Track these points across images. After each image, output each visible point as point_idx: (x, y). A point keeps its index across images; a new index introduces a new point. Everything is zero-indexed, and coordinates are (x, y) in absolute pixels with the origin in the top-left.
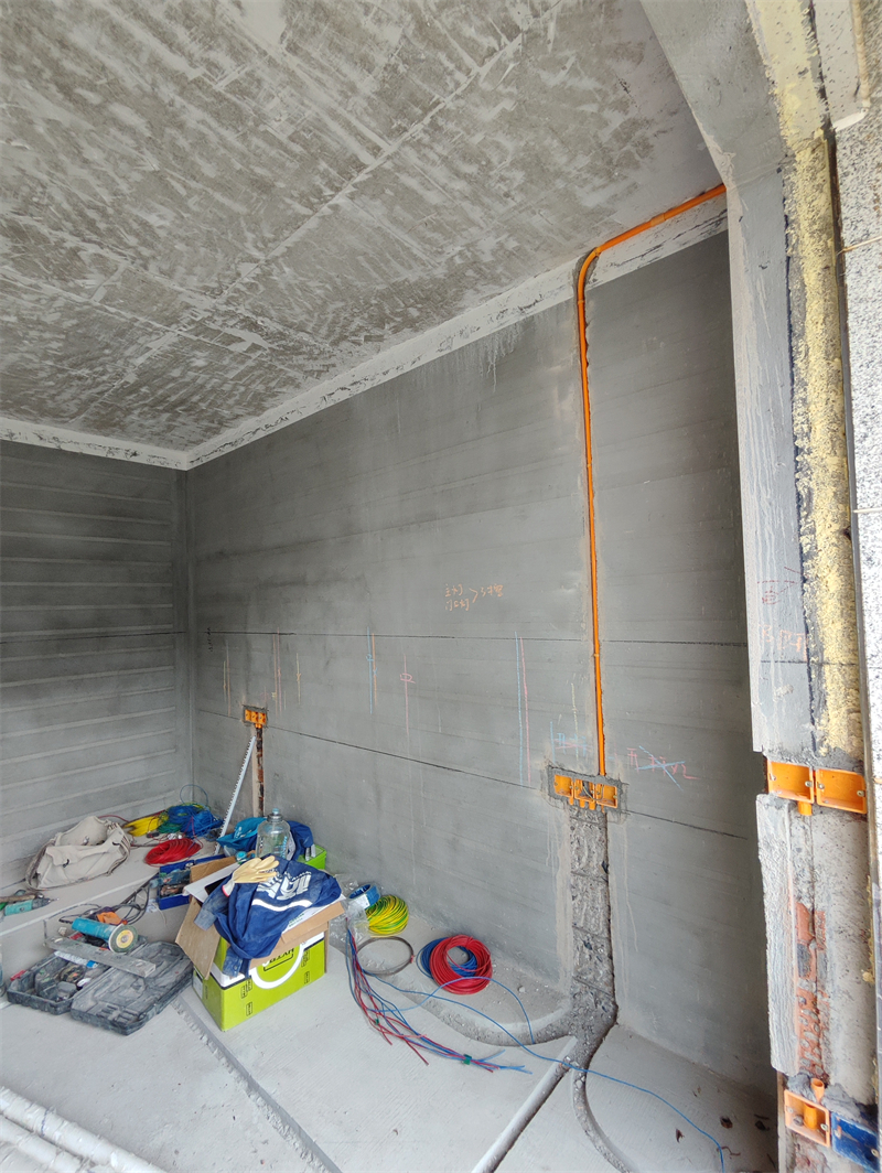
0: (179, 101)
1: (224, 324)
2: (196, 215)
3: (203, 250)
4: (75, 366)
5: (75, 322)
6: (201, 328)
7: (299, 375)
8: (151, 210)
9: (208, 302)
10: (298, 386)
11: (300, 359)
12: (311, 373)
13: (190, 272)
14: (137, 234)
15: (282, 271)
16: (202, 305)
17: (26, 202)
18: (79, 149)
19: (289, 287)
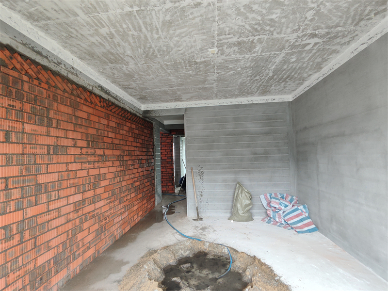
1: (302, 41)
3: (291, 17)
4: (255, 77)
5: (254, 63)
6: (293, 46)
7: (337, 47)
9: (295, 35)
10: (338, 52)
11: (338, 40)
12: (344, 44)
13: (287, 27)
14: (269, 25)
15: (325, 6)
16: (292, 37)
17: (240, 34)
18: (251, 8)
19: (330, 11)
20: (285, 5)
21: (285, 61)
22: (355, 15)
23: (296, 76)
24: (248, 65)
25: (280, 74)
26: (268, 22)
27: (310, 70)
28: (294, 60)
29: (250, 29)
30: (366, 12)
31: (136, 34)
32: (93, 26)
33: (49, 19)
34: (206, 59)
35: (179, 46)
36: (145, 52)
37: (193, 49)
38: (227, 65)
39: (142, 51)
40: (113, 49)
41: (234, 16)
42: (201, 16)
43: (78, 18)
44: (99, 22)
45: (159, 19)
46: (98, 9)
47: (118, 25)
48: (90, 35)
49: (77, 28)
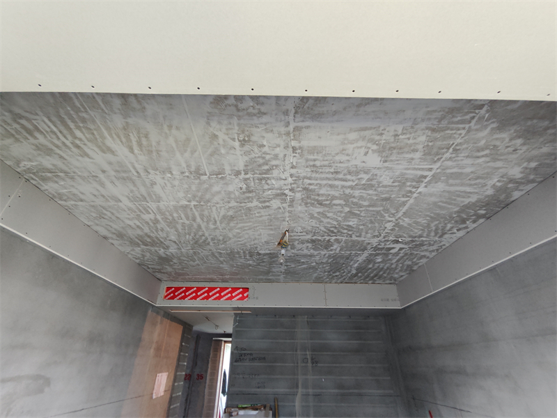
0: (351, 192)
1: (385, 245)
2: (365, 217)
3: (370, 225)
4: (334, 273)
5: (332, 260)
6: (376, 249)
7: (427, 253)
8: (349, 221)
9: (376, 240)
11: (425, 247)
12: (433, 251)
13: (367, 233)
14: (346, 229)
15: (404, 221)
16: (375, 242)
17: (314, 233)
18: (326, 215)
19: (409, 224)
20: (361, 216)
21: (368, 261)
22: (436, 229)
23: (385, 275)
24: (324, 261)
25: (366, 272)
26: (345, 227)
27: (401, 271)
28: (380, 260)
29: (325, 230)
30: (448, 228)
31: (187, 222)
32: (135, 212)
33: (82, 200)
34: (272, 252)
35: (240, 238)
36: (194, 239)
37: (256, 242)
38: (298, 259)
39: (191, 237)
40: (153, 233)
41: (307, 219)
42: (269, 215)
43: (120, 204)
44: (145, 209)
45: (219, 213)
46: (148, 199)
47: (167, 213)
48: (129, 219)
49: (114, 212)
